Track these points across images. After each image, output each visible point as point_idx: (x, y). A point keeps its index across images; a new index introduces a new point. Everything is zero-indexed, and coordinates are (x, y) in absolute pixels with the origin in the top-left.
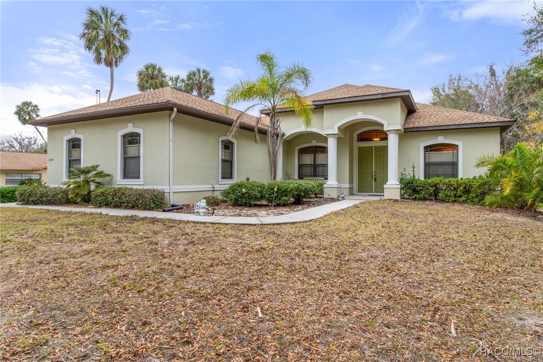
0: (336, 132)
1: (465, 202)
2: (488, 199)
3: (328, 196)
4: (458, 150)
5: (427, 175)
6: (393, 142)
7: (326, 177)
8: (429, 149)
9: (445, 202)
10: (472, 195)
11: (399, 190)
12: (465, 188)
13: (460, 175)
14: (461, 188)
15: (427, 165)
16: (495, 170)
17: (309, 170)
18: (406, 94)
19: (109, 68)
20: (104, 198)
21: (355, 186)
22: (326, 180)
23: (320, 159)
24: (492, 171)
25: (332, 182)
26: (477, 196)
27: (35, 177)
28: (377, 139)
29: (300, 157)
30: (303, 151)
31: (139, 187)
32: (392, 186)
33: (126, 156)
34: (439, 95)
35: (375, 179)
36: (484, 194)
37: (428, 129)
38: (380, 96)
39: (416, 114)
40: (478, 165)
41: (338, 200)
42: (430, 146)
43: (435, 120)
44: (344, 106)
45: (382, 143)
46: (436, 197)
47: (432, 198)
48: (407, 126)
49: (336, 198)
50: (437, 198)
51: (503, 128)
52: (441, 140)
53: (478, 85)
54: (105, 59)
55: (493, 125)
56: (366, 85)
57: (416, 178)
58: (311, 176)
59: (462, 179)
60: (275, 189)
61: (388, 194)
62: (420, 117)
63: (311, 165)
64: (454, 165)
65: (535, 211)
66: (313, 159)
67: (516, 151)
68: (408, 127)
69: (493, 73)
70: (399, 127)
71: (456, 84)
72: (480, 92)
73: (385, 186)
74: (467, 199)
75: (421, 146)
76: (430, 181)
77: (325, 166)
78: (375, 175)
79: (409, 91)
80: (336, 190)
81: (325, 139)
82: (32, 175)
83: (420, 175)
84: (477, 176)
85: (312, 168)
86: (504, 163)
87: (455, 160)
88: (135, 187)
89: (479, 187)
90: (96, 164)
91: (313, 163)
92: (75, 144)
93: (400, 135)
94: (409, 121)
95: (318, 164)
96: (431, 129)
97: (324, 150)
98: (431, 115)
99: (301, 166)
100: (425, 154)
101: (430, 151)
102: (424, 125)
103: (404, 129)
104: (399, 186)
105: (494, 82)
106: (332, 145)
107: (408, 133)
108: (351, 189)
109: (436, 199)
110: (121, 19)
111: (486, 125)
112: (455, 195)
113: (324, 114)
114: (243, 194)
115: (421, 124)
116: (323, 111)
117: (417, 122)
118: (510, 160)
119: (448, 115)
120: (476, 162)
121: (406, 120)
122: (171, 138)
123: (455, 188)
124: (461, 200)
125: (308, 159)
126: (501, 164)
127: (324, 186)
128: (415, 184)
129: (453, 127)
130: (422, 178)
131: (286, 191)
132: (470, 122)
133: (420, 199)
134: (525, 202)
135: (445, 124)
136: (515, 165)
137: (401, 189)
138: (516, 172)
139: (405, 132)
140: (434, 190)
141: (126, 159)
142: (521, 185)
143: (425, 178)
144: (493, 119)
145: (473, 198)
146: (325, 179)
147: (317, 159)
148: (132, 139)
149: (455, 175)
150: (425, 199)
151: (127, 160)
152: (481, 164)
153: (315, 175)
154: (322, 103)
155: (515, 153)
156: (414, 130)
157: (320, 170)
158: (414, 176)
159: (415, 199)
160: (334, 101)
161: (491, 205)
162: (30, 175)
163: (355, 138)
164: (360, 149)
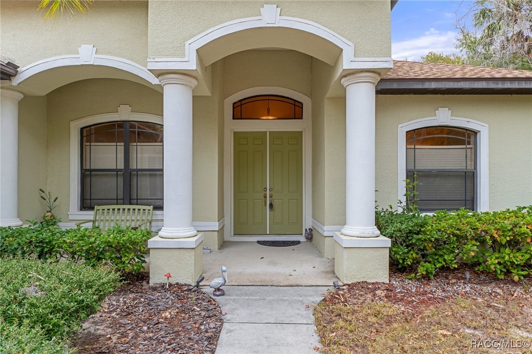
0: (192, 64)
3: (164, 280)
4: (476, 144)
7: (158, 203)
8: (415, 138)
13: (484, 205)
17: (110, 186)
21: (229, 221)
22: (158, 212)
23: (142, 155)
29: (86, 149)
30: (92, 134)
35: (271, 205)
37: (427, 85)
52: (444, 117)
58: (117, 201)
63: (117, 170)
64: (470, 178)
66: (121, 156)
75: (399, 129)
77: (158, 173)
78: (271, 197)
80: (190, 257)
85: (121, 180)
87: (470, 167)
91: (121, 166)
95: (138, 170)
99: (87, 175)
100: (407, 148)
101: (418, 143)
125: (108, 156)
127: (153, 242)
146: (155, 208)
147: (133, 155)
149: (471, 202)
153: (129, 197)
157: (144, 185)
163: (229, 111)
164: (237, 135)
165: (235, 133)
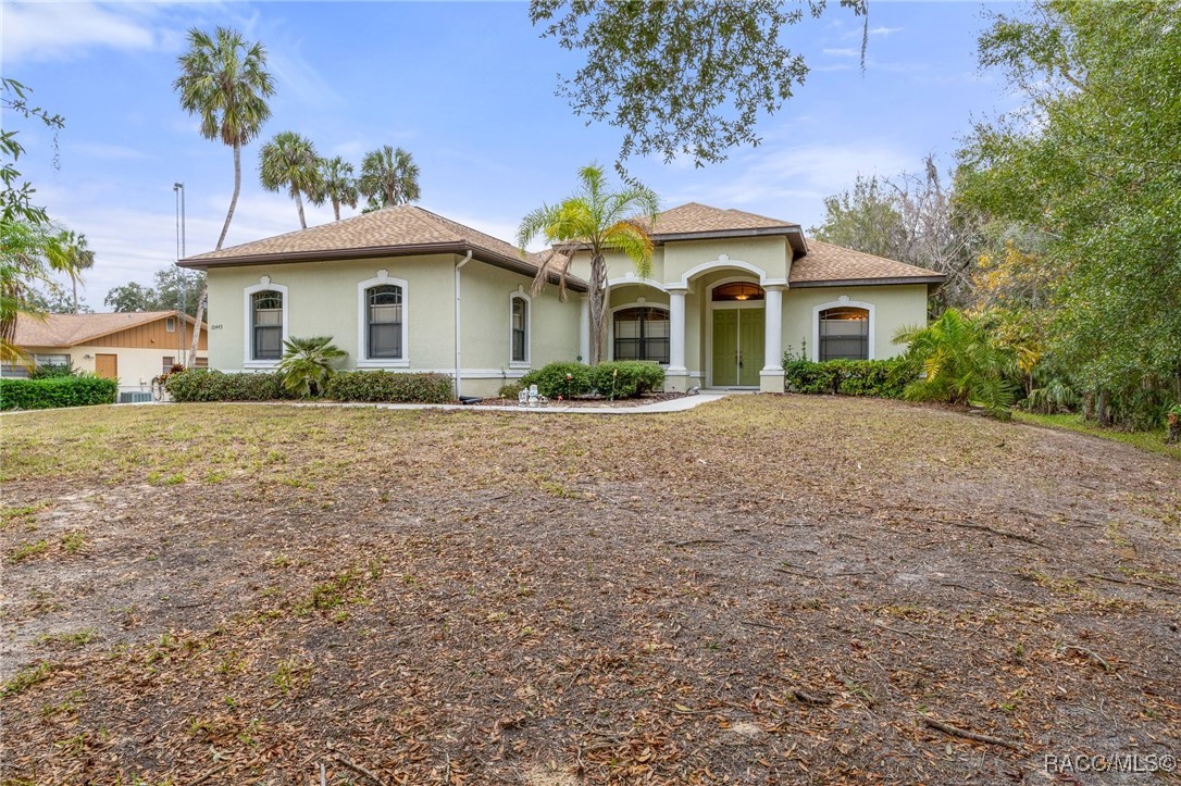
0: (684, 285)
1: (876, 395)
2: (909, 390)
3: (671, 390)
4: (868, 318)
5: (823, 356)
6: (773, 302)
7: (666, 359)
8: (825, 315)
9: (849, 395)
10: (888, 384)
11: (783, 378)
12: (877, 374)
13: (872, 356)
14: (873, 374)
15: (823, 340)
16: (916, 348)
17: (633, 348)
18: (795, 230)
19: (231, 148)
20: (354, 387)
21: (709, 375)
22: (666, 365)
23: (654, 329)
24: (913, 349)
25: (676, 366)
26: (894, 386)
27: (59, 361)
28: (744, 298)
29: (617, 325)
30: (621, 316)
31: (401, 371)
32: (772, 370)
33: (373, 322)
34: (839, 214)
35: (741, 364)
36: (902, 383)
37: (825, 284)
38: (755, 232)
39: (806, 258)
40: (896, 341)
41: (686, 394)
42: (828, 311)
43: (835, 270)
44: (699, 244)
45: (755, 304)
46: (836, 389)
47: (830, 390)
48: (794, 279)
49: (684, 392)
50: (839, 390)
51: (932, 286)
52: (844, 301)
53: (906, 194)
54: (223, 130)
55: (918, 281)
56: (730, 210)
57: (808, 360)
58: (635, 358)
59: (873, 361)
60: (615, 374)
61: (765, 386)
62: (813, 264)
63: (636, 339)
64: (863, 340)
65: (968, 405)
66: (639, 329)
67: (944, 321)
68: (796, 280)
69: (933, 174)
70: (784, 281)
71: (867, 195)
72: (909, 208)
73: (761, 373)
74: (881, 391)
75: (814, 310)
76: (828, 365)
77: (666, 341)
78: (741, 357)
79: (798, 227)
80: (683, 380)
81: (665, 297)
82: (53, 358)
83: (813, 356)
84: (895, 357)
85: (638, 345)
86: (929, 337)
87: (864, 333)
88: (396, 371)
89: (896, 372)
90: (325, 335)
91: (639, 336)
92: (268, 301)
93: (784, 293)
94: (796, 270)
95: (650, 339)
96: (829, 284)
97: (663, 315)
98: (829, 262)
99: (617, 342)
100: (820, 322)
101: (828, 318)
102: (819, 278)
103: (790, 283)
104: (783, 373)
105: (935, 190)
106: (677, 307)
107: (796, 290)
108: (703, 379)
109: (836, 392)
110: (255, 52)
111: (908, 281)
112: (864, 385)
113: (666, 256)
114: (566, 382)
115: (816, 277)
116: (663, 251)
117: (808, 273)
118: (936, 332)
119: (854, 262)
120: (894, 335)
121: (791, 269)
122: (458, 296)
123: (863, 375)
124: (872, 391)
125: (630, 329)
126: (925, 339)
127: (663, 373)
128: (806, 369)
129: (862, 282)
130: (816, 360)
131: (628, 376)
132: (885, 275)
133: (813, 393)
134: (956, 392)
135: (850, 277)
136: (943, 340)
137: (787, 377)
138: (944, 349)
139: (791, 288)
140: (834, 379)
141: (372, 327)
142: (949, 368)
143: (820, 360)
144: (918, 272)
145: (888, 389)
146: (665, 363)
147: (646, 329)
148: (385, 296)
149: (864, 355)
150: (820, 392)
151: (374, 329)
152: (899, 339)
153: (643, 356)
154: (663, 238)
155: (944, 324)
156: (805, 285)
157: (653, 349)
158: (804, 358)
159: (805, 393)
160: (683, 237)
161: (912, 398)
162: (47, 358)
163: (709, 295)
164: (716, 313)
165: (714, 311)
